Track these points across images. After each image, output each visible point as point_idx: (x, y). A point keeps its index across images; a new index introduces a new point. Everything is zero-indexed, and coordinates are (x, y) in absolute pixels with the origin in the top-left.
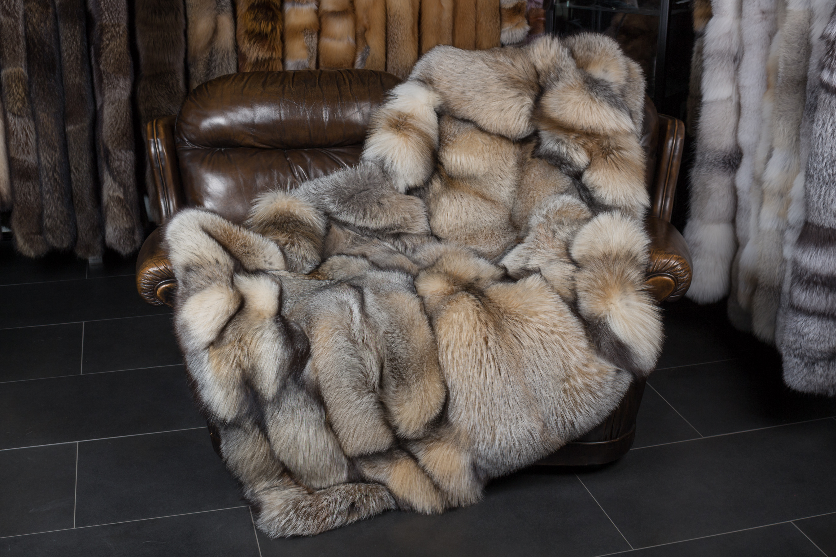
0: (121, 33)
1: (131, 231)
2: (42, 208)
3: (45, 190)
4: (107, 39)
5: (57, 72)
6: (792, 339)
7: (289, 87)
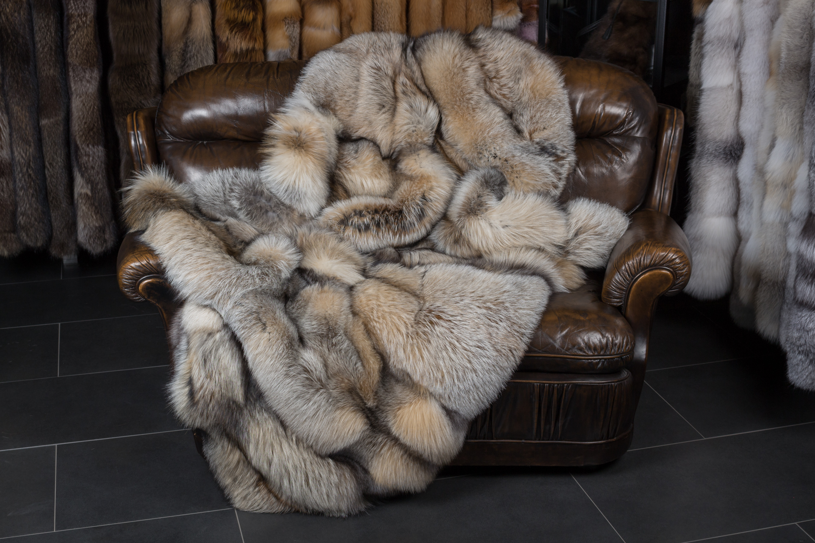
0: (88, 22)
1: (102, 230)
2: (15, 205)
3: (19, 187)
4: (73, 29)
5: (31, 63)
6: (796, 335)
7: (274, 77)
